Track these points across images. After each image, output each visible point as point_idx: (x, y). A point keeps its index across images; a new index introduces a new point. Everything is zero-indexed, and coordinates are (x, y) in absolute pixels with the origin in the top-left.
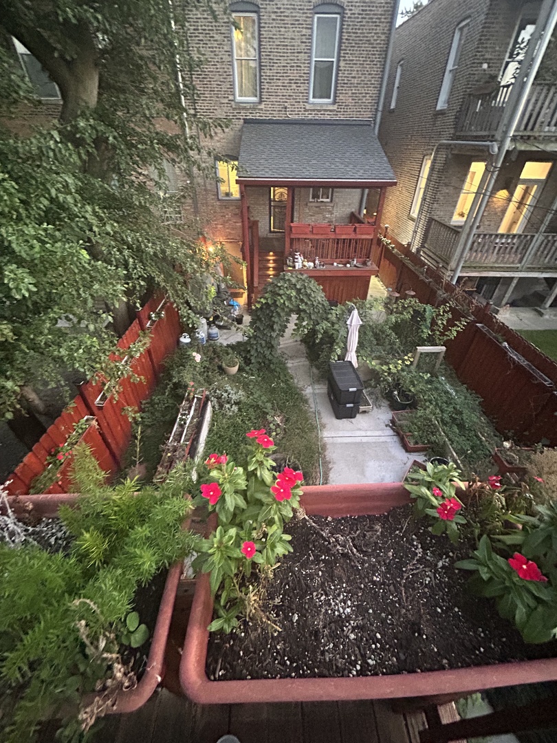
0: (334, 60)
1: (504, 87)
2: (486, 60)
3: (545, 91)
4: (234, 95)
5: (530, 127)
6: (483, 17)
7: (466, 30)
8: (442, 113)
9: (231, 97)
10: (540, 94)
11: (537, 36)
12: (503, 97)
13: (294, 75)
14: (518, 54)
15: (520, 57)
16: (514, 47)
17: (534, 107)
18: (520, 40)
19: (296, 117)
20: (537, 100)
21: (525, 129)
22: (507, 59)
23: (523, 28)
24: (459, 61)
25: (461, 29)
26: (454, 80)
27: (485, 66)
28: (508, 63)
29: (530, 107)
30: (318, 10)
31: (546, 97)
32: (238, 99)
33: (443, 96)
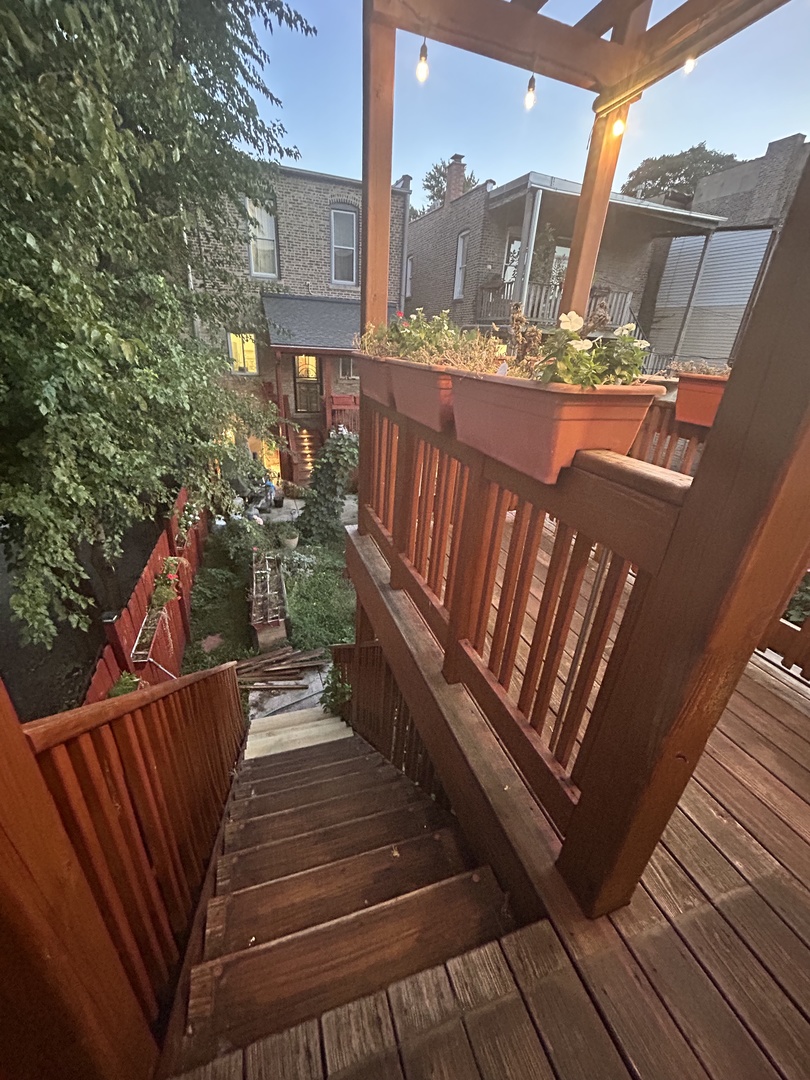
0: (354, 249)
1: (508, 283)
2: (489, 263)
3: (539, 289)
4: (250, 269)
5: (535, 315)
6: (479, 231)
7: (467, 238)
8: (459, 301)
9: (246, 271)
10: (536, 291)
11: (523, 250)
12: (509, 292)
13: (314, 257)
14: (513, 261)
15: (515, 263)
16: (508, 256)
17: (535, 300)
18: (512, 251)
19: (320, 295)
20: (535, 297)
21: (532, 316)
22: (505, 264)
23: (511, 242)
24: (466, 260)
25: (463, 237)
26: (465, 275)
27: (490, 267)
28: (506, 267)
29: (531, 300)
30: (332, 206)
31: (541, 294)
32: (254, 273)
33: (458, 288)
